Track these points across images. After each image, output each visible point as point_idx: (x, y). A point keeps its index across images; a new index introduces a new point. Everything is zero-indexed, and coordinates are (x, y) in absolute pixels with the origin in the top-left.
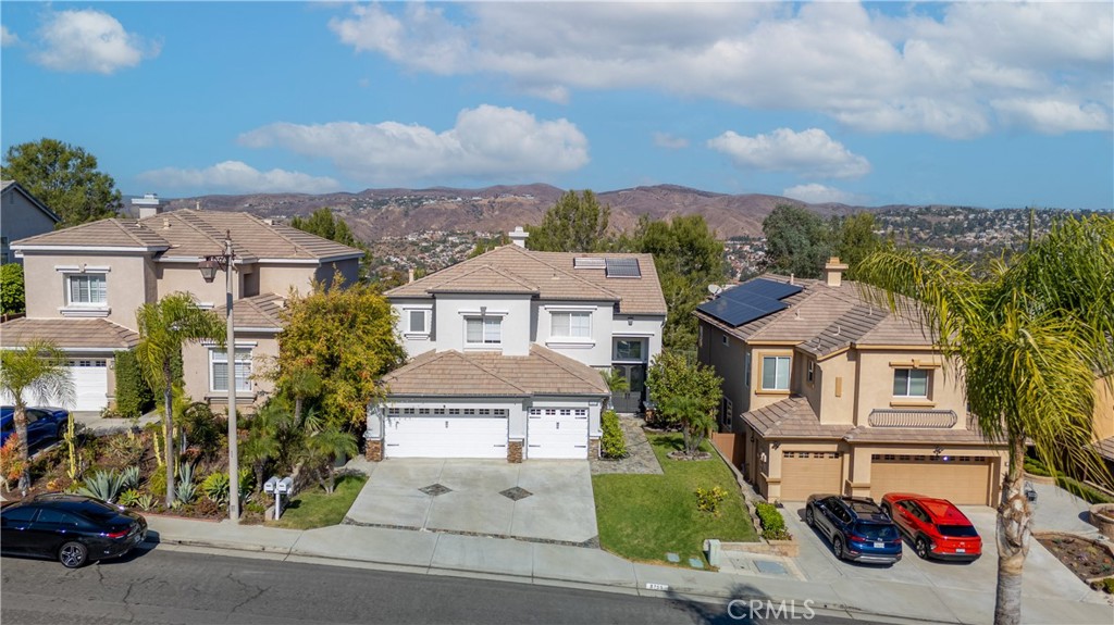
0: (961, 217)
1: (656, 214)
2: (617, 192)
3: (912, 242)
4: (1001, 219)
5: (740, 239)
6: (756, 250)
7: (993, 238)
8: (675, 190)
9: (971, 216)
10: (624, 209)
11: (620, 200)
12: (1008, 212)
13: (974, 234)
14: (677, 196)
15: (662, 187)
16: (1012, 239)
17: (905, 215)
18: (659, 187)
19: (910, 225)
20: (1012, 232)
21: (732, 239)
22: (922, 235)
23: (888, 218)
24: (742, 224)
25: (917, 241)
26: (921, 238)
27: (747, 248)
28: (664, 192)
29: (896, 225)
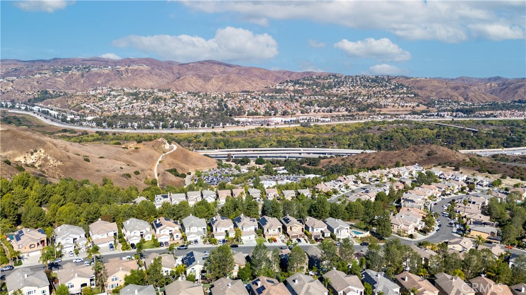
0: (332, 80)
1: (208, 77)
2: (188, 64)
3: (313, 93)
4: (346, 82)
5: (246, 92)
6: (253, 98)
7: (343, 91)
8: (215, 63)
9: (336, 80)
10: (193, 75)
11: (190, 68)
12: (349, 77)
13: (336, 89)
14: (216, 67)
15: (209, 61)
16: (350, 91)
17: (311, 80)
18: (208, 61)
19: (313, 84)
20: (349, 88)
21: (243, 92)
22: (317, 90)
23: (304, 81)
24: (246, 84)
25: (315, 93)
26: (316, 91)
27: (249, 97)
28: (211, 64)
29: (308, 85)
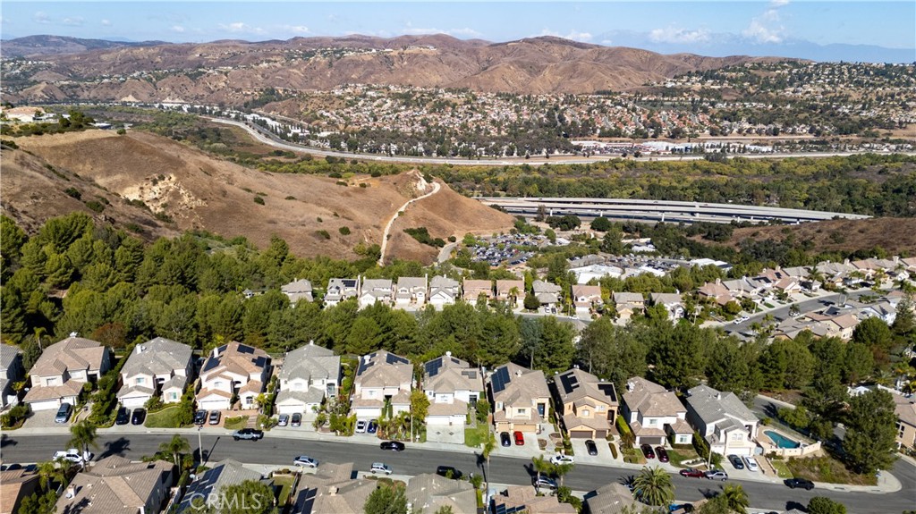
0: (786, 72)
1: (538, 67)
2: (506, 44)
3: (742, 96)
4: (818, 74)
5: (604, 93)
6: (616, 104)
7: (807, 92)
8: (555, 41)
9: (795, 71)
10: (511, 63)
11: (508, 51)
12: (825, 65)
13: (792, 89)
14: (556, 48)
15: (544, 39)
16: (823, 94)
17: (740, 71)
18: (542, 38)
19: (743, 80)
20: (824, 87)
21: (598, 93)
22: (751, 90)
23: (726, 74)
24: (607, 78)
25: (746, 96)
26: (749, 93)
27: (609, 102)
28: (546, 44)
29: (731, 80)
